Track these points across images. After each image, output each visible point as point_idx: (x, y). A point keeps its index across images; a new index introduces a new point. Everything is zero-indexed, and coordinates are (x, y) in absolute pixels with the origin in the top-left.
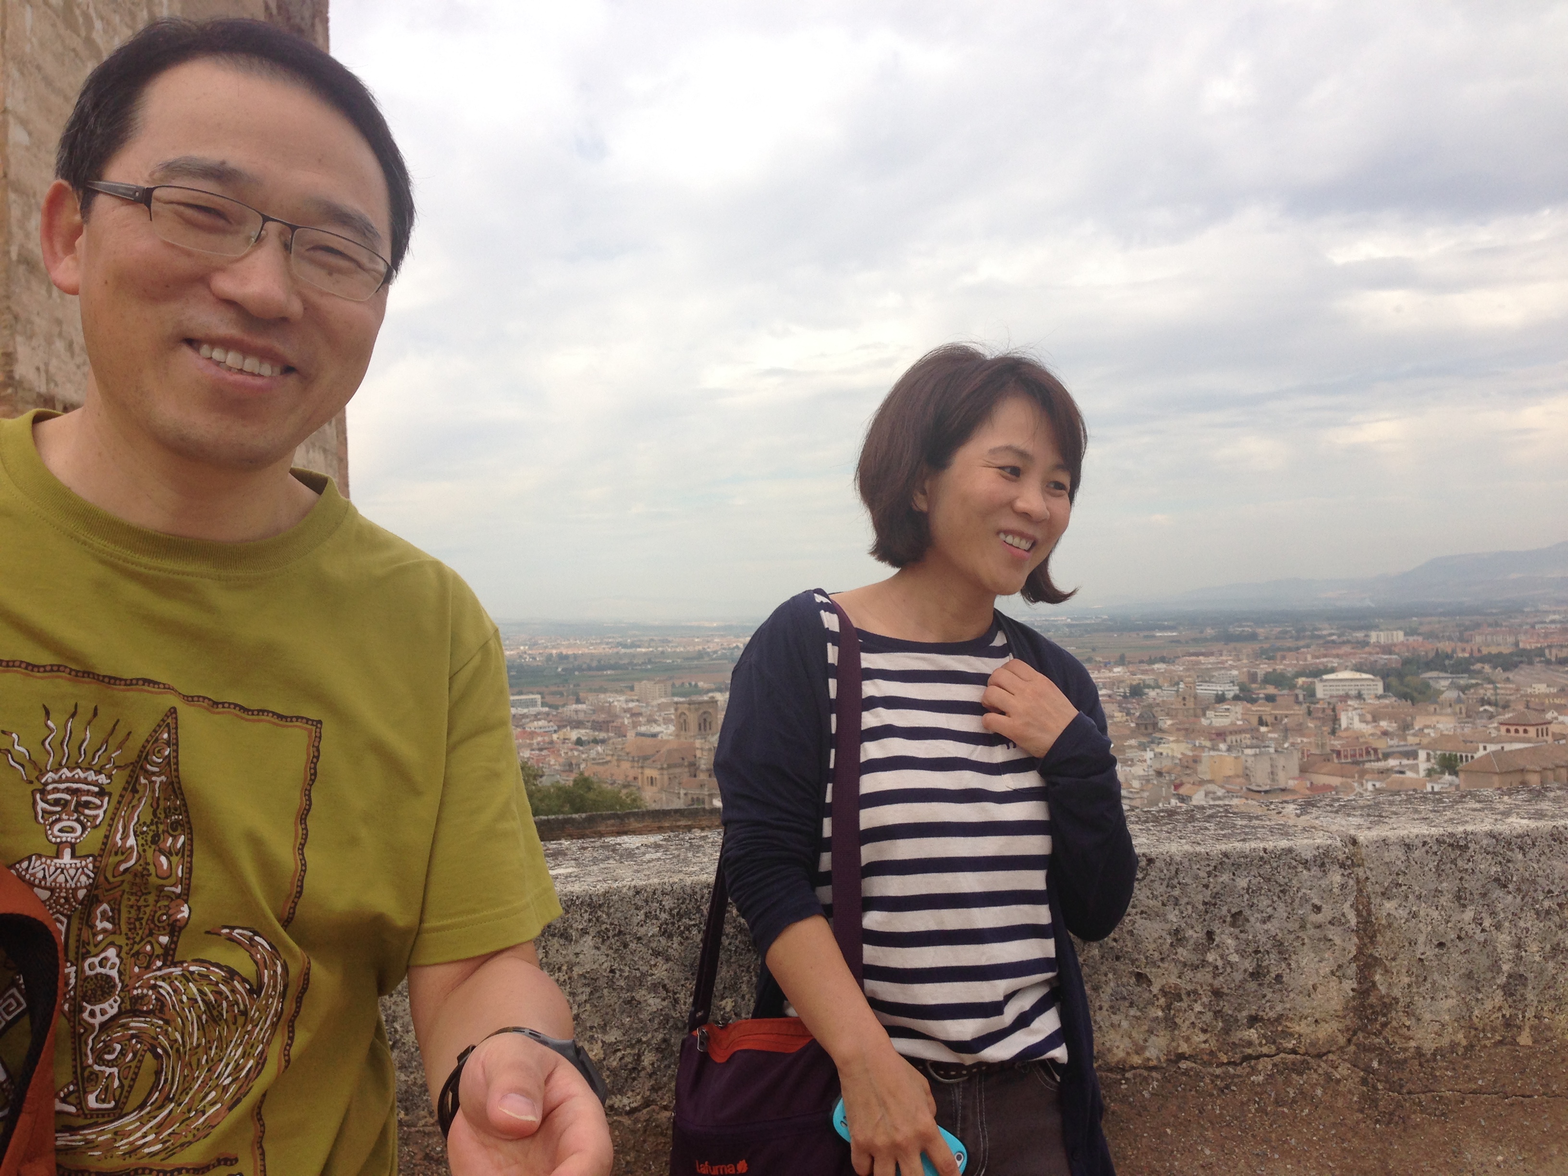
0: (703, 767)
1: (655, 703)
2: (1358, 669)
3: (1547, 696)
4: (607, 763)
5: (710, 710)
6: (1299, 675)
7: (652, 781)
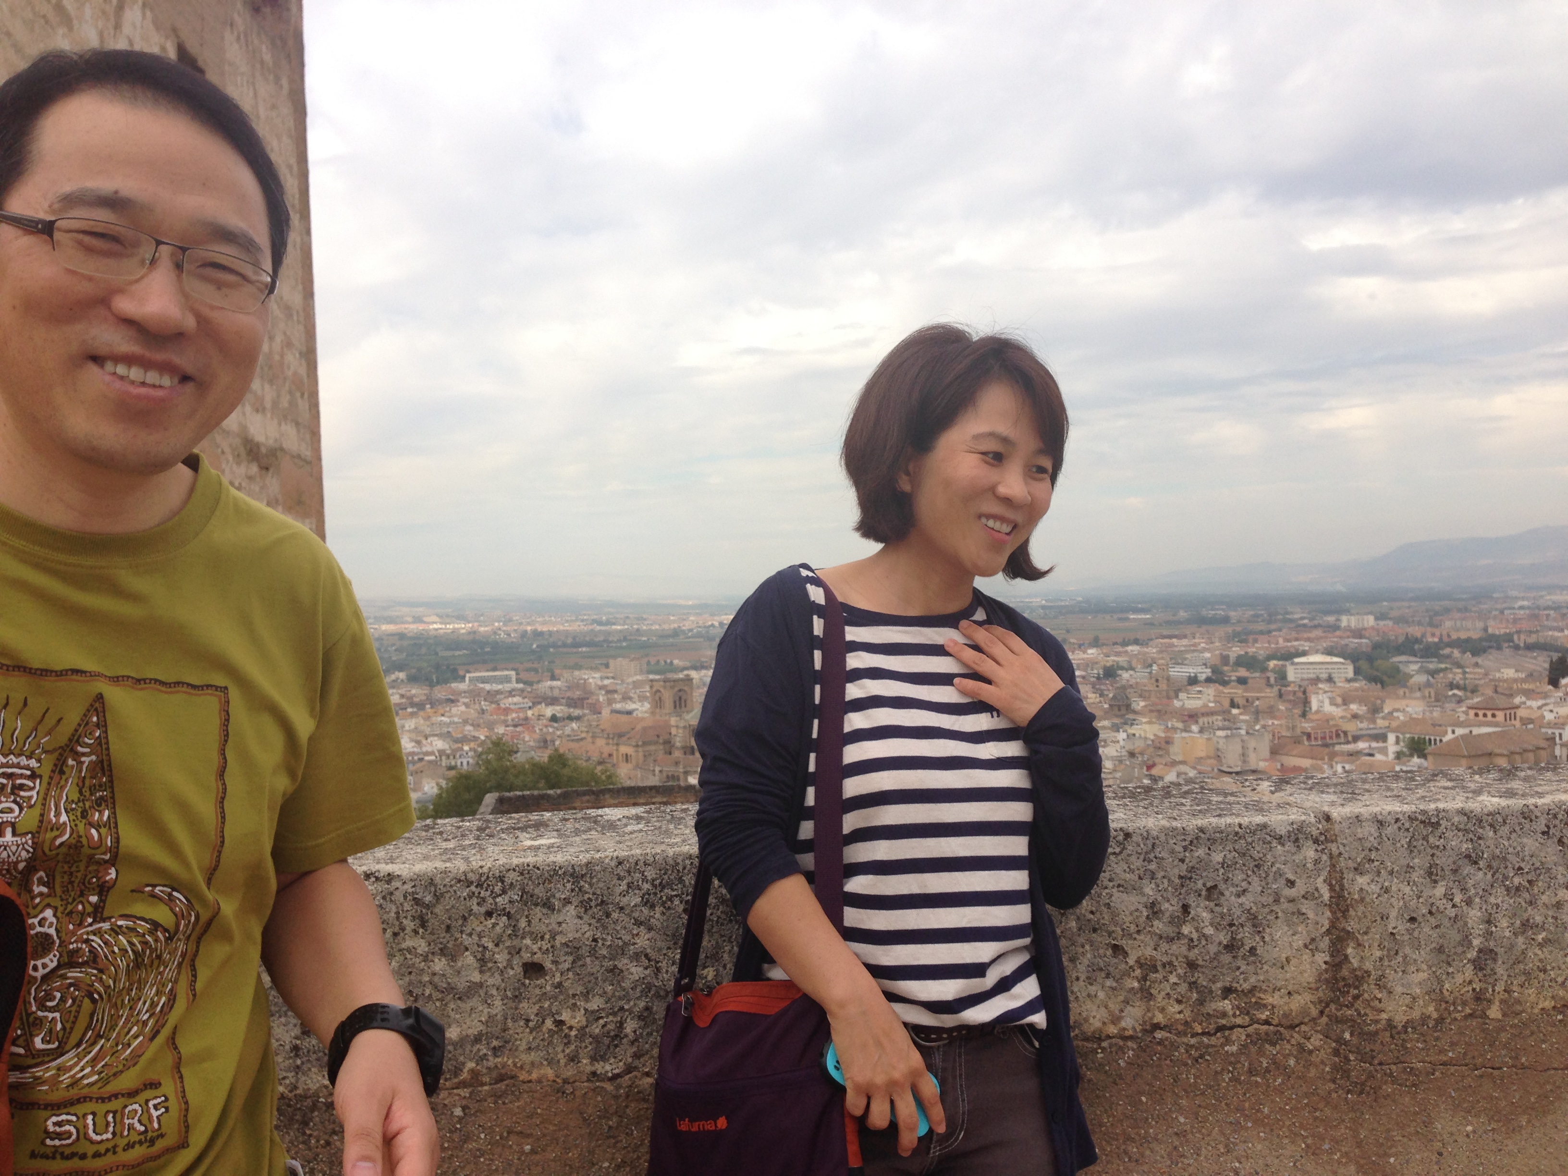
0: (678, 744)
1: (630, 680)
2: (1329, 652)
3: (1515, 680)
4: (582, 739)
5: (686, 688)
6: (1270, 658)
7: (627, 758)
